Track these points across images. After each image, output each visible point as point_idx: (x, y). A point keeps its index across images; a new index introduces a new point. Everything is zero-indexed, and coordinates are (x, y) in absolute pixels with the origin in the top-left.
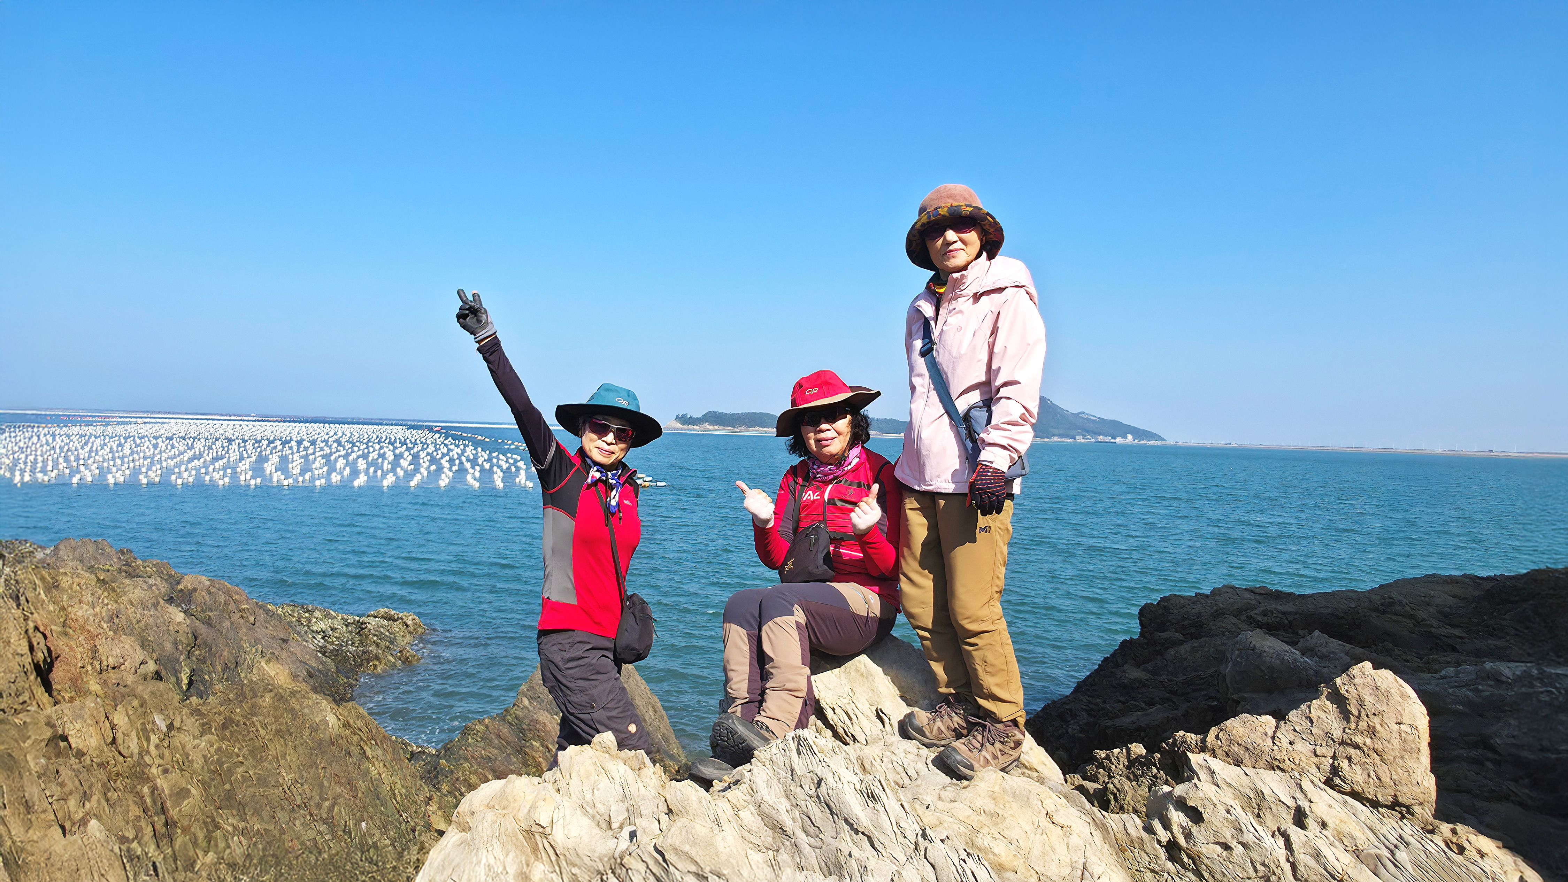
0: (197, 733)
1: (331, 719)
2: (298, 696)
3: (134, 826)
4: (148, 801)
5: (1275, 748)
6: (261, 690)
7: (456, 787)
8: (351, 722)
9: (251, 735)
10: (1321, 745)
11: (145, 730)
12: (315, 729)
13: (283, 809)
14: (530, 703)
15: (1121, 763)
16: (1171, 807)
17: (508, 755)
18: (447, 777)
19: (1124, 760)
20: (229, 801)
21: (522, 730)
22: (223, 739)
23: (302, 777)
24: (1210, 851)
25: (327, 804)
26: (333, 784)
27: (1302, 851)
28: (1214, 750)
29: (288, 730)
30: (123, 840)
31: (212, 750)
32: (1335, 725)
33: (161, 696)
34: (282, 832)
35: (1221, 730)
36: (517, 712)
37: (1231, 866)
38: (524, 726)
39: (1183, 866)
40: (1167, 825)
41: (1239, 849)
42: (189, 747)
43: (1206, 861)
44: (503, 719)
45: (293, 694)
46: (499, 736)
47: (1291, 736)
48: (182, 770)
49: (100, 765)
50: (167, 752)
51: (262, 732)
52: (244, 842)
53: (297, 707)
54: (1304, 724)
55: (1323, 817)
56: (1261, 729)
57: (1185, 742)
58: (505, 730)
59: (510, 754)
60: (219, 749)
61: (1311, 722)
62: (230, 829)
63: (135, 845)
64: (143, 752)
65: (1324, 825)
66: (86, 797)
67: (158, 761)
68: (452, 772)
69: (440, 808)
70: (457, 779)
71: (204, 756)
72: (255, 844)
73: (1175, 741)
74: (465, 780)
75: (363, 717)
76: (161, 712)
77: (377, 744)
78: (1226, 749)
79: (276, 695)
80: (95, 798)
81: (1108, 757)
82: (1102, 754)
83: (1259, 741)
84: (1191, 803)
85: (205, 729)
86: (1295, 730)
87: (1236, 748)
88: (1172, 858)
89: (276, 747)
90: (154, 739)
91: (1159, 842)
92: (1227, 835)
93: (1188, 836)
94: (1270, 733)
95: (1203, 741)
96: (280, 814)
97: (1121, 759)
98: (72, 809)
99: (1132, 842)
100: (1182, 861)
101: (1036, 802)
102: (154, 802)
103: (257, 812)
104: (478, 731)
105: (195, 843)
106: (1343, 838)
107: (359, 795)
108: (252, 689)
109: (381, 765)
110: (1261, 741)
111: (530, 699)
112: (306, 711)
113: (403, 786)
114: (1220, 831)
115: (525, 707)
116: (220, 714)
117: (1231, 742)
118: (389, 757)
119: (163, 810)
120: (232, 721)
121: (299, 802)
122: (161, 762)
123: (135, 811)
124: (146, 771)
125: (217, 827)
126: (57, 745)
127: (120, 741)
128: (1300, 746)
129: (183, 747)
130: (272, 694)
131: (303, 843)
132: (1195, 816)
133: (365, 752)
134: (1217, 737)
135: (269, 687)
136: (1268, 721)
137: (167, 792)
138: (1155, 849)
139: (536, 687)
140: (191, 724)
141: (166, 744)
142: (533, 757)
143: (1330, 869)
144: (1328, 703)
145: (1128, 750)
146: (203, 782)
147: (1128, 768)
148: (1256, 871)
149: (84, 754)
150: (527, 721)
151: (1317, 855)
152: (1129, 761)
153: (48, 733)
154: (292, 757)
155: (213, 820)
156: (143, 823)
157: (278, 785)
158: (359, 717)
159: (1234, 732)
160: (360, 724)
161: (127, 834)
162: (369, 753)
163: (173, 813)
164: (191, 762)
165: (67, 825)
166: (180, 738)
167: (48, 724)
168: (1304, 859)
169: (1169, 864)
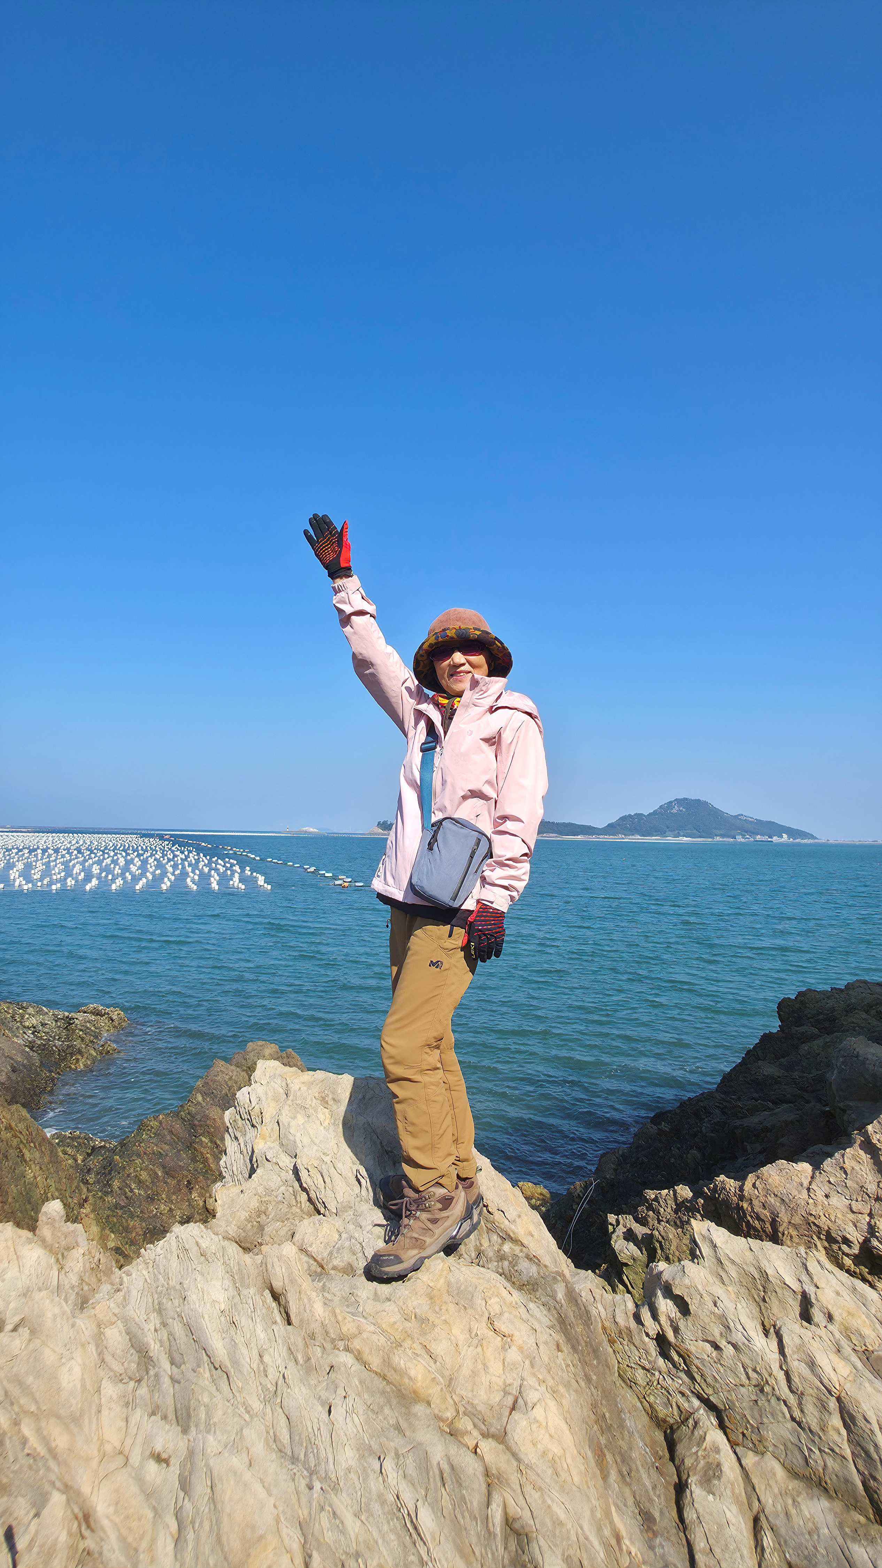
5: (811, 1201)
7: (127, 1183)
10: (857, 1201)
14: (204, 1099)
15: (669, 1207)
16: (659, 1293)
17: (179, 1151)
18: (119, 1173)
19: (671, 1203)
21: (193, 1126)
24: (699, 1349)
27: (796, 1356)
28: (751, 1200)
32: (870, 1178)
35: (758, 1178)
36: (191, 1108)
37: (722, 1370)
38: (196, 1122)
39: (674, 1365)
40: (655, 1316)
41: (729, 1350)
43: (696, 1362)
44: (177, 1114)
46: (171, 1132)
47: (826, 1188)
54: (838, 1175)
55: (830, 1307)
56: (797, 1179)
57: (724, 1188)
58: (177, 1126)
59: (180, 1150)
61: (845, 1173)
65: (830, 1318)
68: (125, 1167)
69: (93, 1211)
70: (129, 1176)
73: (715, 1185)
74: (136, 1176)
75: (25, 1119)
78: (762, 1199)
81: (656, 1199)
82: (651, 1194)
83: (795, 1193)
84: (677, 1291)
86: (829, 1182)
87: (772, 1200)
88: (665, 1355)
91: (647, 1335)
92: (716, 1331)
93: (676, 1330)
94: (806, 1184)
95: (741, 1189)
97: (669, 1202)
99: (620, 1332)
100: (673, 1360)
101: (480, 1301)
104: (152, 1127)
106: (851, 1335)
109: (38, 1167)
110: (796, 1193)
111: (204, 1094)
114: (708, 1327)
115: (199, 1103)
117: (767, 1192)
128: (835, 1200)
132: (683, 1307)
133: (23, 1155)
134: (754, 1185)
136: (805, 1167)
138: (643, 1342)
139: (211, 1083)
142: (202, 1153)
143: (826, 1381)
144: (862, 1152)
145: (675, 1192)
147: (676, 1212)
148: (749, 1378)
150: (198, 1117)
151: (812, 1364)
152: (676, 1204)
158: (22, 1119)
159: (770, 1180)
160: (21, 1126)
168: (798, 1367)
169: (661, 1361)
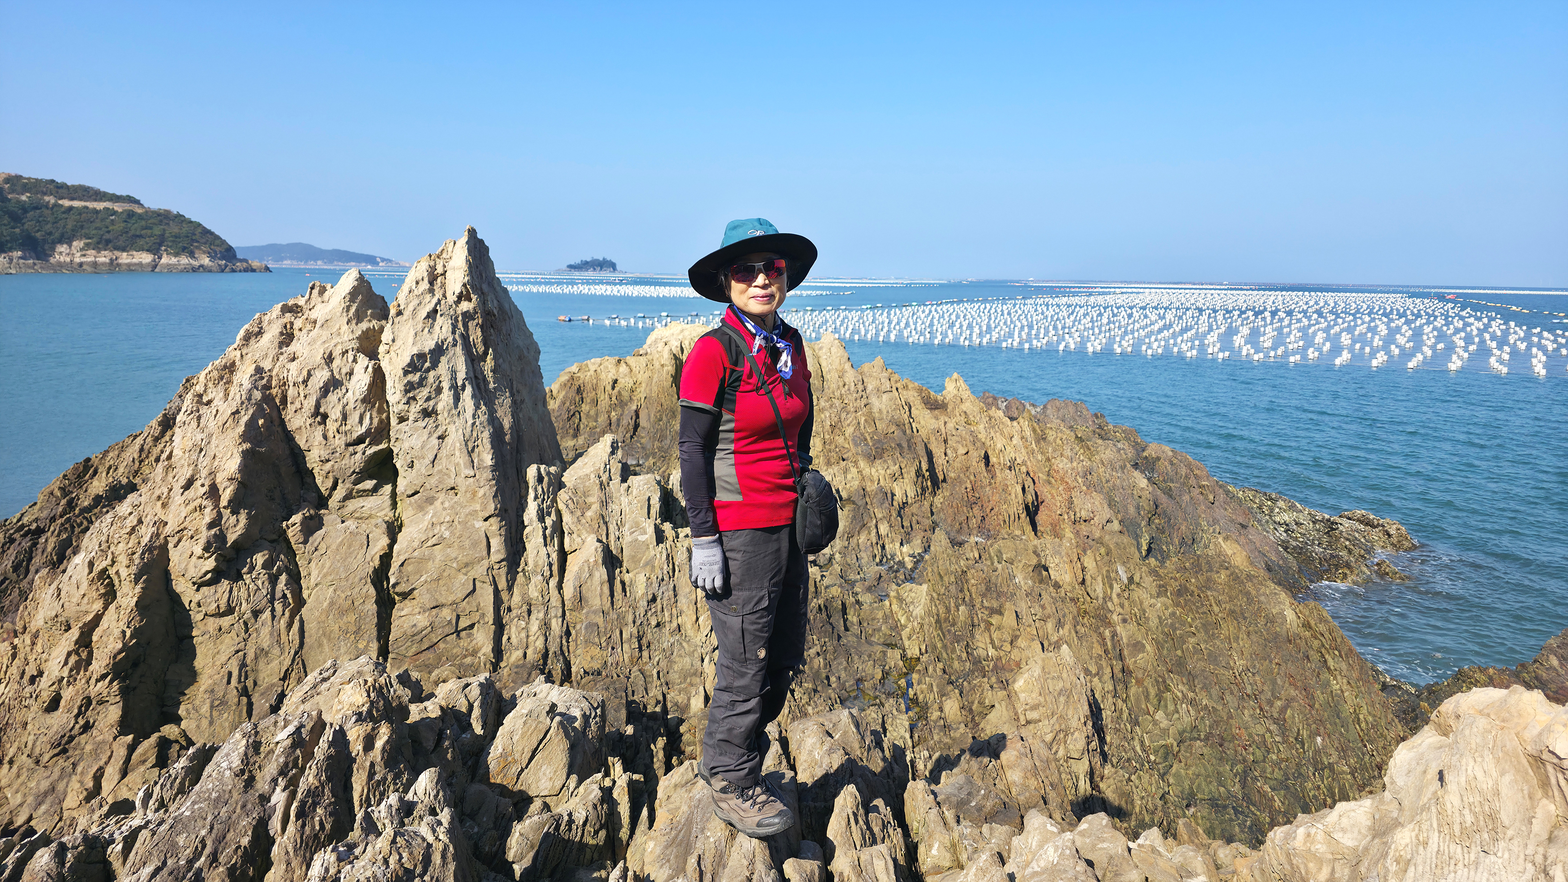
0: (1154, 593)
1: (1290, 615)
2: (1255, 581)
3: (1097, 663)
4: (1109, 644)
6: (1217, 565)
8: (1312, 623)
9: (1204, 609)
11: (1108, 577)
12: (1271, 620)
13: (1232, 693)
20: (1179, 666)
22: (1177, 604)
23: (1254, 667)
25: (1279, 703)
26: (1287, 685)
29: (1242, 614)
30: (1087, 672)
31: (1167, 613)
33: (1125, 548)
34: (1230, 717)
42: (1146, 604)
45: (1250, 577)
48: (1139, 624)
49: (1072, 600)
50: (1126, 603)
51: (1216, 609)
52: (1192, 712)
53: (1254, 592)
60: (1173, 614)
62: (1179, 694)
63: (1096, 679)
64: (1107, 598)
66: (1060, 624)
67: (1119, 610)
71: (1160, 618)
72: (1203, 718)
75: (1326, 621)
76: (1124, 563)
77: (1341, 656)
79: (1232, 574)
80: (1067, 627)
85: (1162, 591)
89: (1228, 628)
90: (1117, 588)
96: (1228, 697)
98: (1050, 632)
102: (1114, 647)
103: (1205, 688)
105: (1147, 697)
107: (1317, 706)
108: (1208, 563)
109: (1345, 681)
112: (1262, 598)
113: (1369, 713)
116: (1176, 579)
118: (1355, 675)
119: (1121, 657)
120: (1187, 589)
121: (1249, 691)
122: (1121, 610)
123: (1098, 650)
124: (1109, 615)
125: (1168, 689)
126: (1040, 573)
127: (1088, 583)
129: (1141, 603)
130: (1228, 572)
131: (1250, 735)
133: (1325, 661)
135: (1225, 564)
137: (1125, 640)
140: (1148, 581)
141: (1126, 595)
146: (1158, 643)
149: (1060, 587)
153: (1034, 561)
154: (1244, 642)
155: (1164, 682)
156: (1104, 663)
157: (1228, 667)
158: (1322, 620)
160: (1322, 628)
161: (1090, 668)
162: (1331, 663)
163: (1130, 662)
164: (1147, 619)
165: (1046, 645)
166: (1138, 594)
167: (1035, 552)
